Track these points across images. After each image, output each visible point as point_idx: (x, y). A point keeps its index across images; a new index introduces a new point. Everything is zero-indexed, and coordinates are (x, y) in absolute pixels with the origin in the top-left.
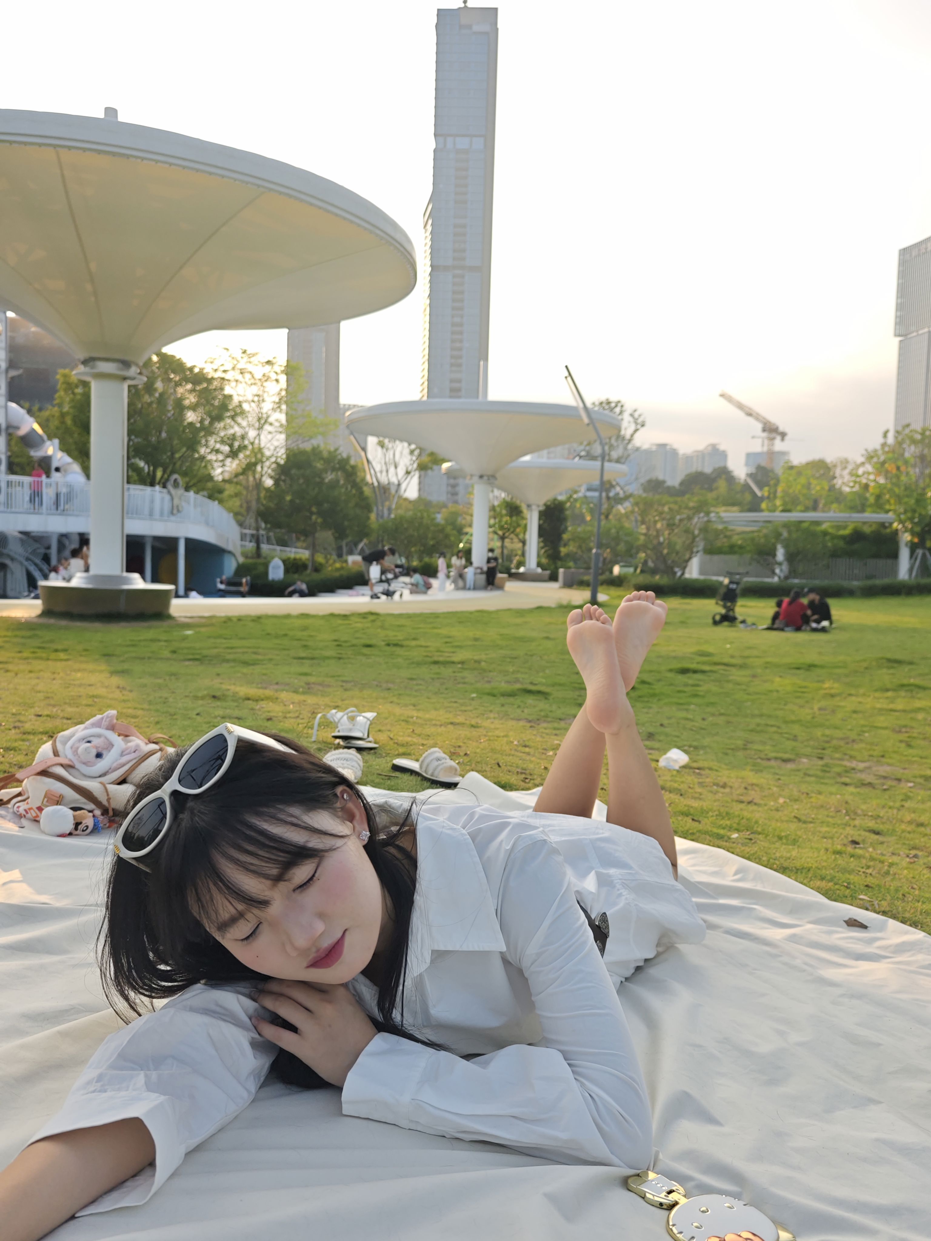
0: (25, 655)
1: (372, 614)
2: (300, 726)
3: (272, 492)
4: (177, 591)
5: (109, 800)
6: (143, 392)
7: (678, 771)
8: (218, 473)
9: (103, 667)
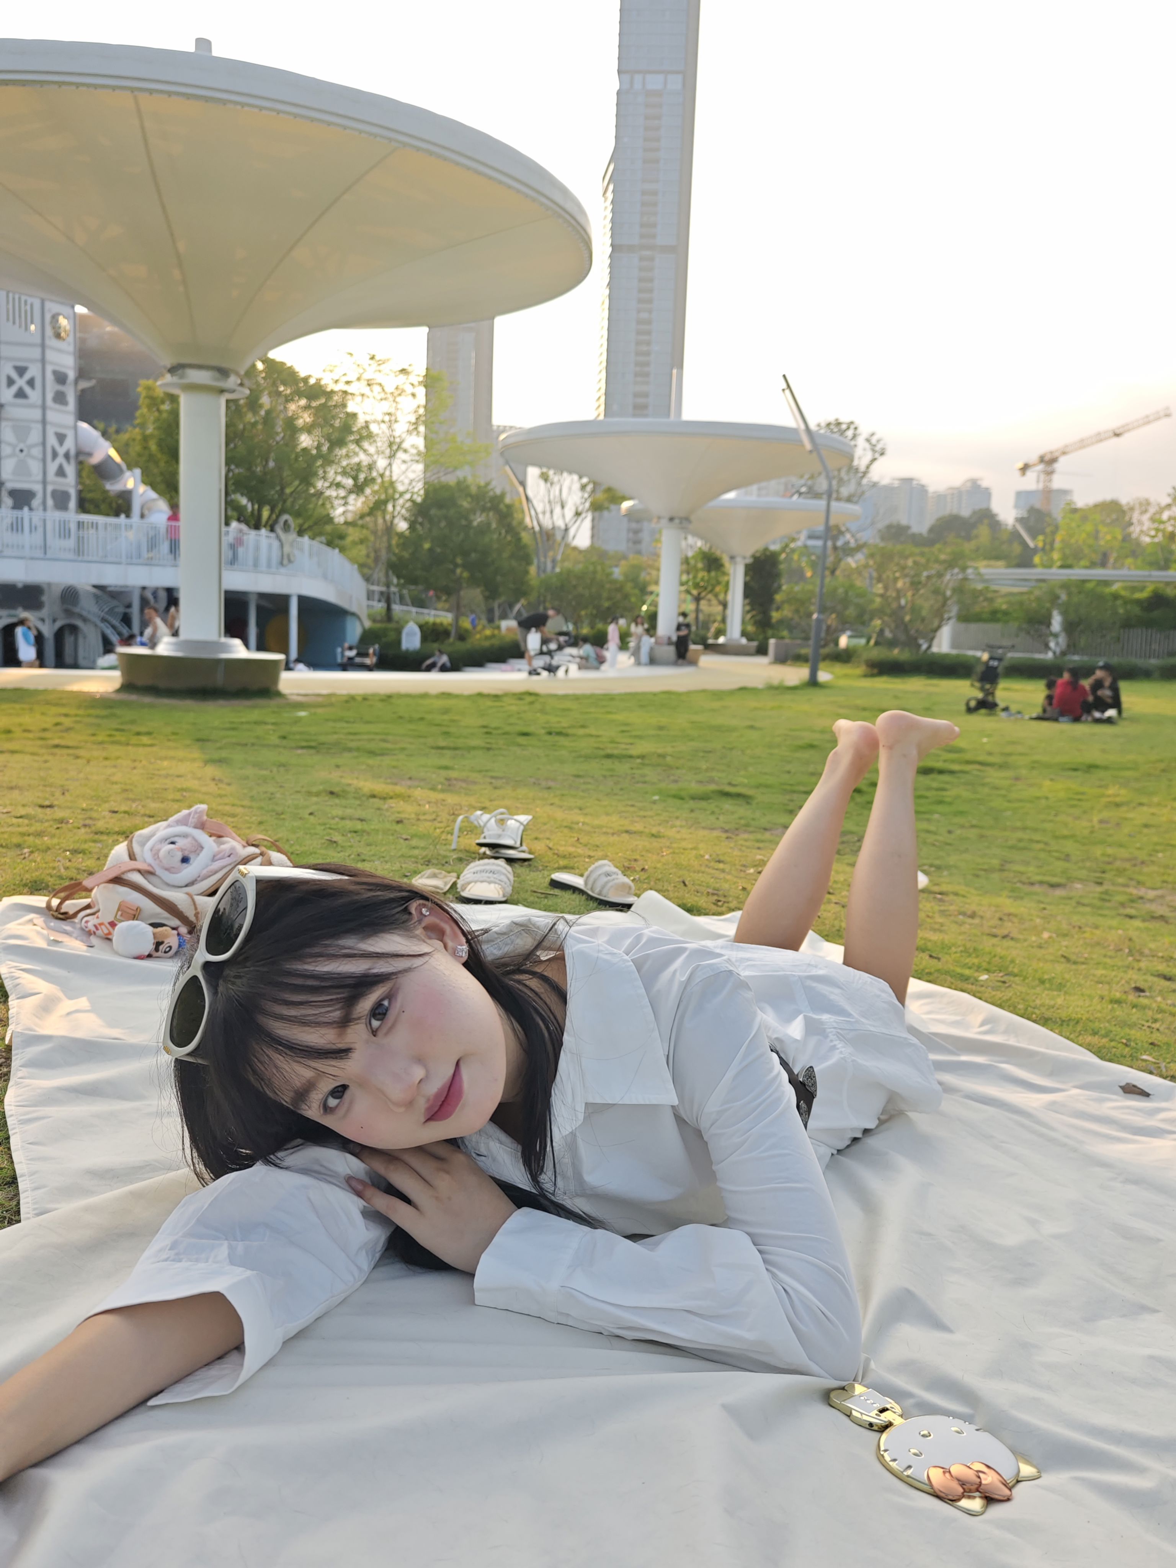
0: (100, 738)
1: (530, 694)
2: (438, 831)
3: (406, 537)
5: (195, 914)
6: (245, 410)
8: (338, 513)
9: (196, 754)
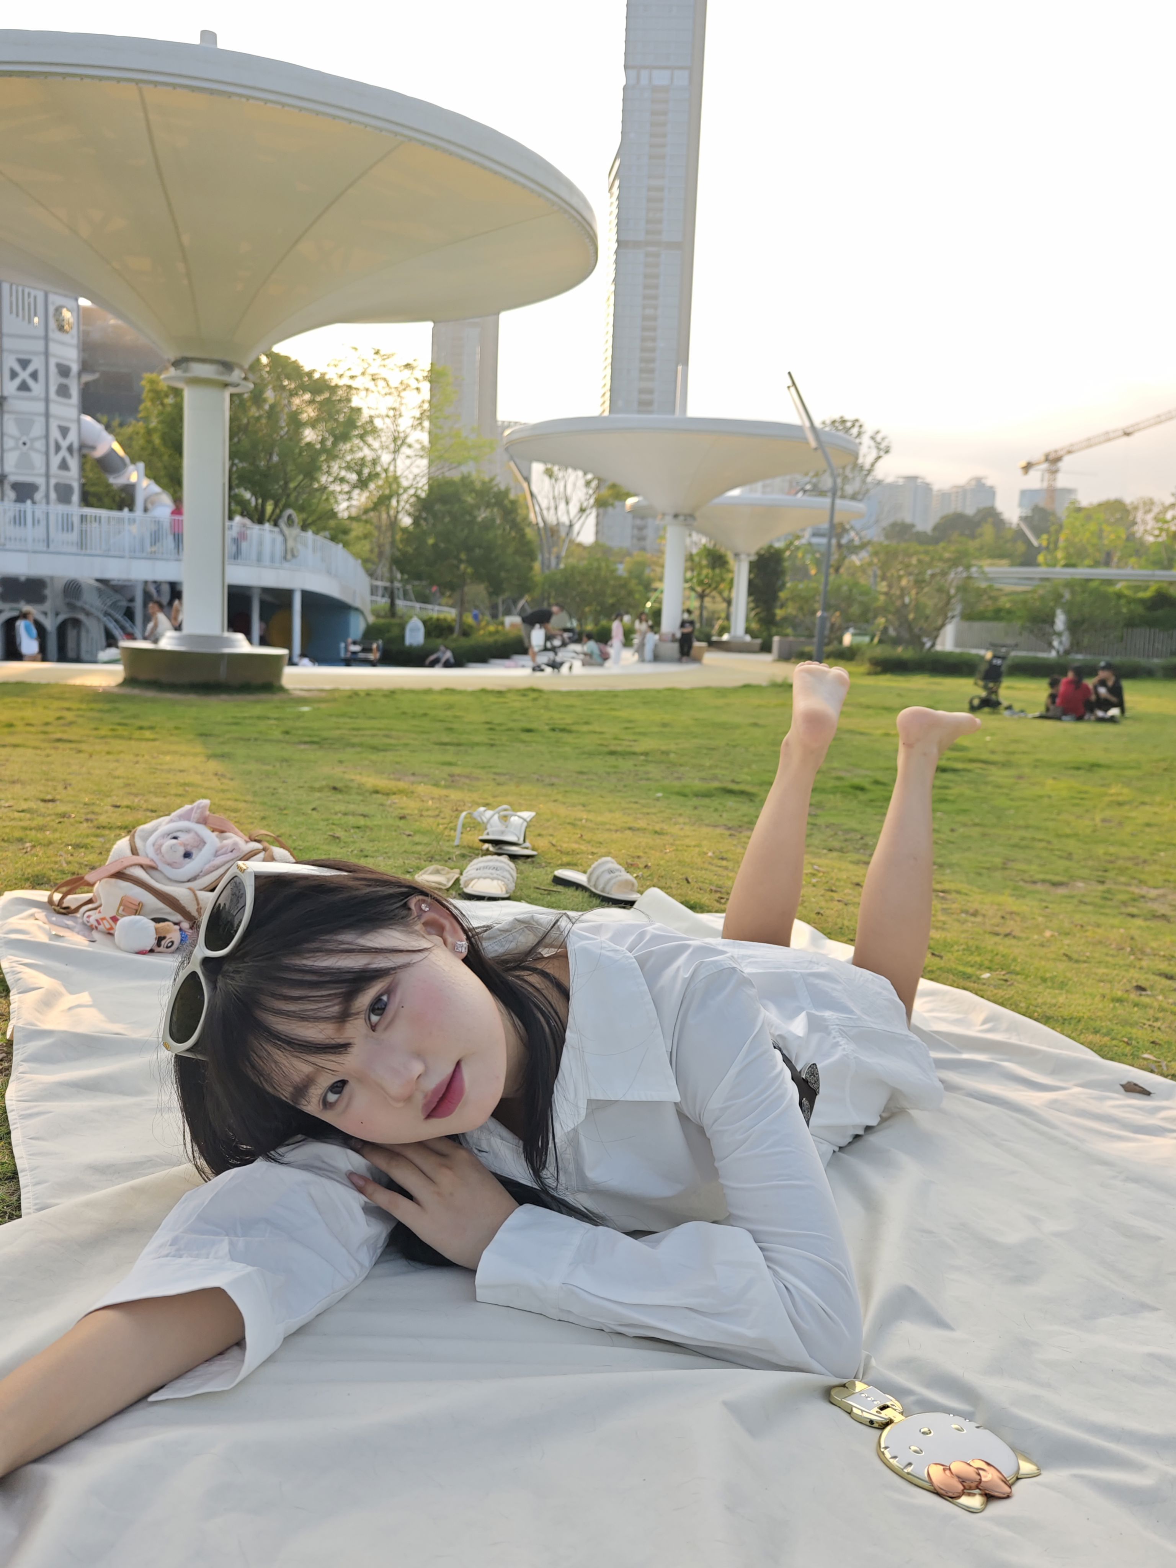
0: (103, 732)
1: (533, 690)
2: (441, 827)
3: (410, 533)
6: (248, 404)
8: (342, 508)
9: (199, 749)
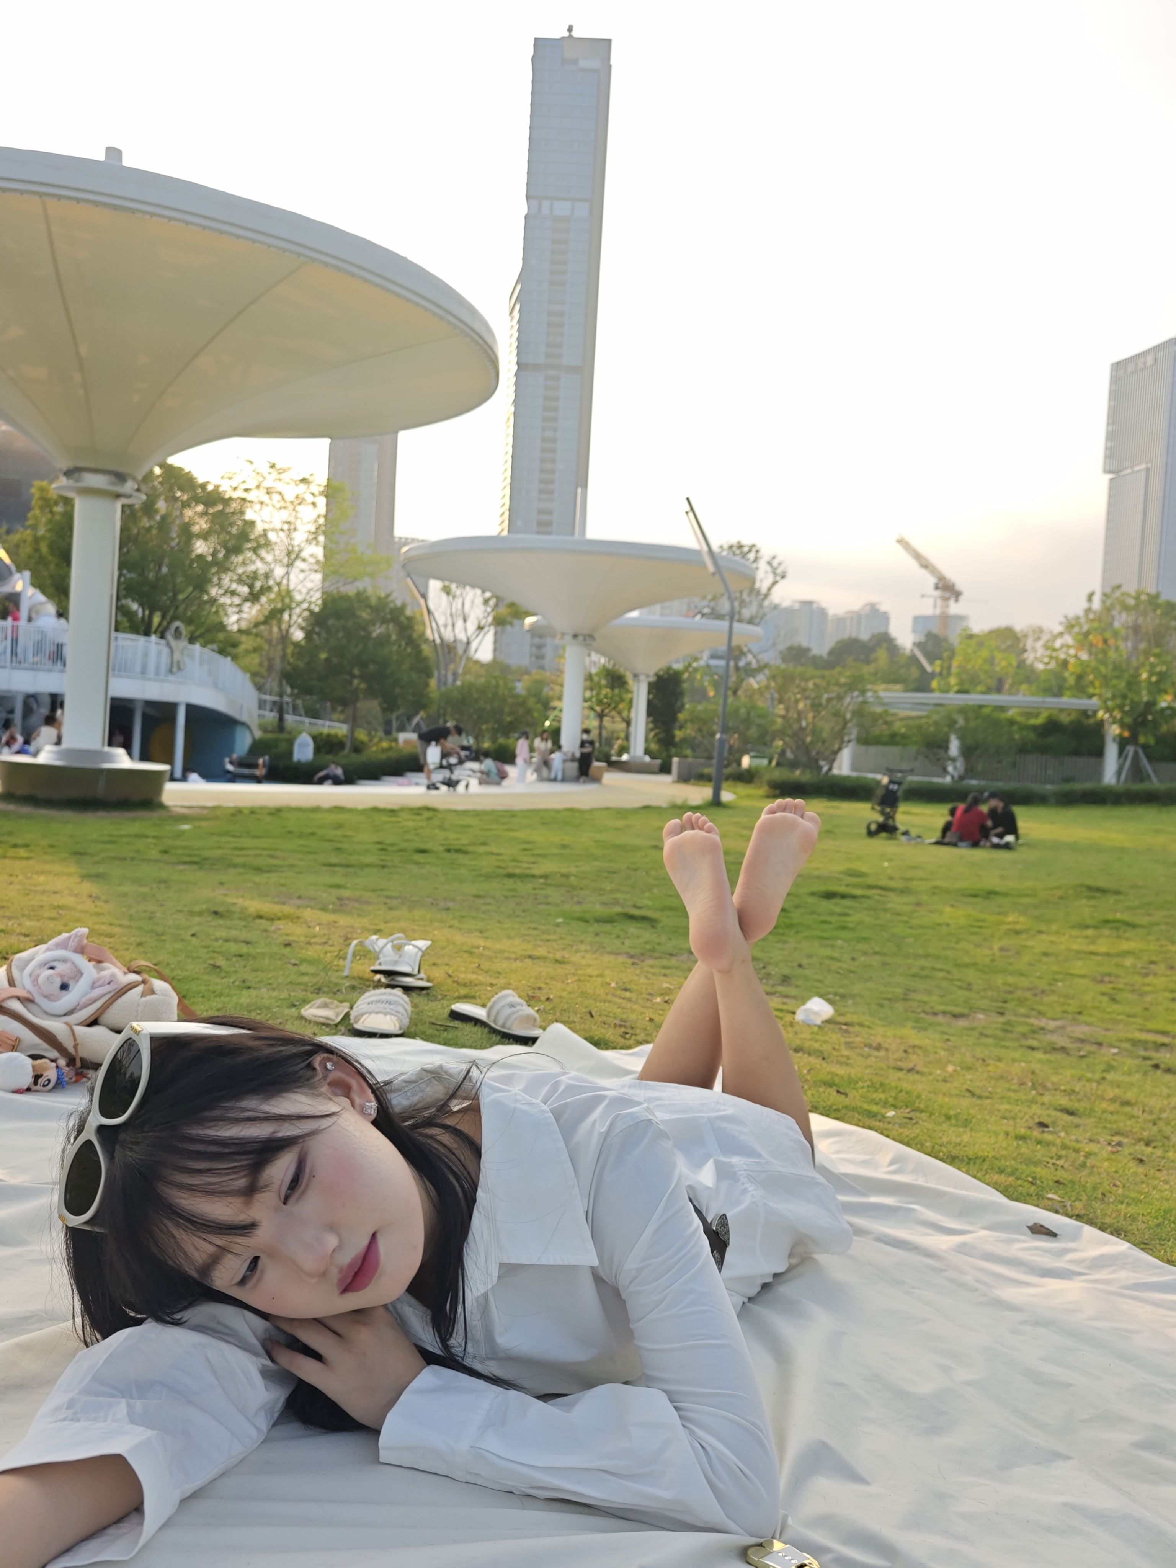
1: (428, 809)
2: (329, 955)
3: (302, 647)
4: (172, 772)
5: (76, 1046)
6: (140, 514)
7: (819, 1027)
8: (232, 621)
9: (73, 869)
